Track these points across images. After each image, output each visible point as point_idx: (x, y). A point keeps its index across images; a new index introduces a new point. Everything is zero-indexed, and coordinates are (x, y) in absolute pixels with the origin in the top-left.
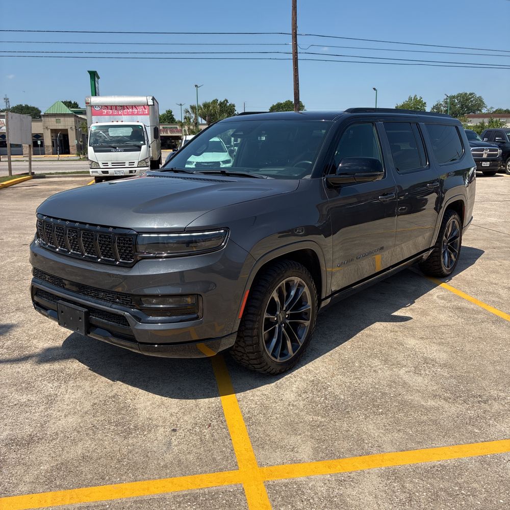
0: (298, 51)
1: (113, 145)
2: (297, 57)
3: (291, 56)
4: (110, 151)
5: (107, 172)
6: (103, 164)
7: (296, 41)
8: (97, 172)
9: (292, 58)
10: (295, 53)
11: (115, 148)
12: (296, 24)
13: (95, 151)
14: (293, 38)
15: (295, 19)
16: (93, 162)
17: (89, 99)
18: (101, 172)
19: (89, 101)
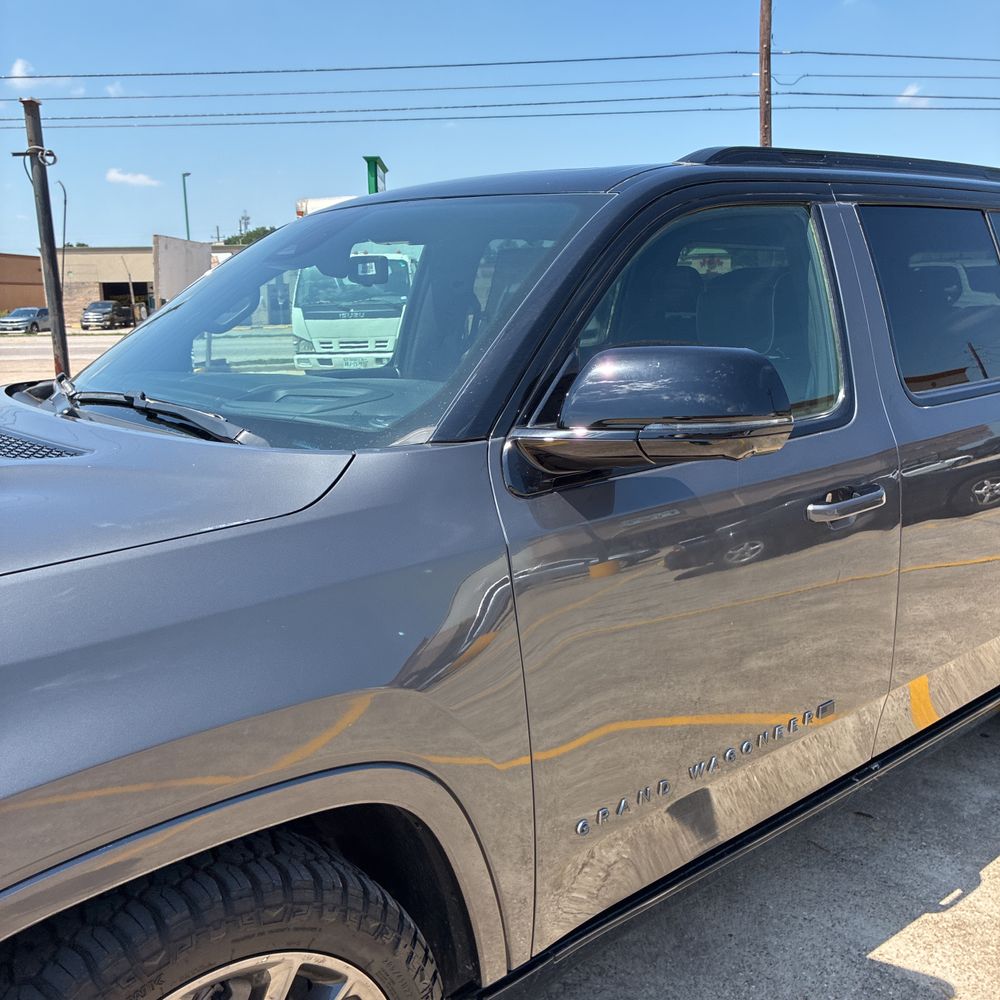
0: (773, 91)
1: (344, 304)
2: (770, 104)
3: (756, 102)
4: (336, 317)
5: (329, 362)
6: (322, 343)
7: (768, 67)
8: (307, 361)
9: (759, 106)
10: (767, 94)
11: (347, 309)
12: (770, 29)
13: (306, 317)
14: (761, 62)
15: (767, 19)
16: (302, 339)
17: (304, 204)
18: (317, 362)
19: (304, 209)
